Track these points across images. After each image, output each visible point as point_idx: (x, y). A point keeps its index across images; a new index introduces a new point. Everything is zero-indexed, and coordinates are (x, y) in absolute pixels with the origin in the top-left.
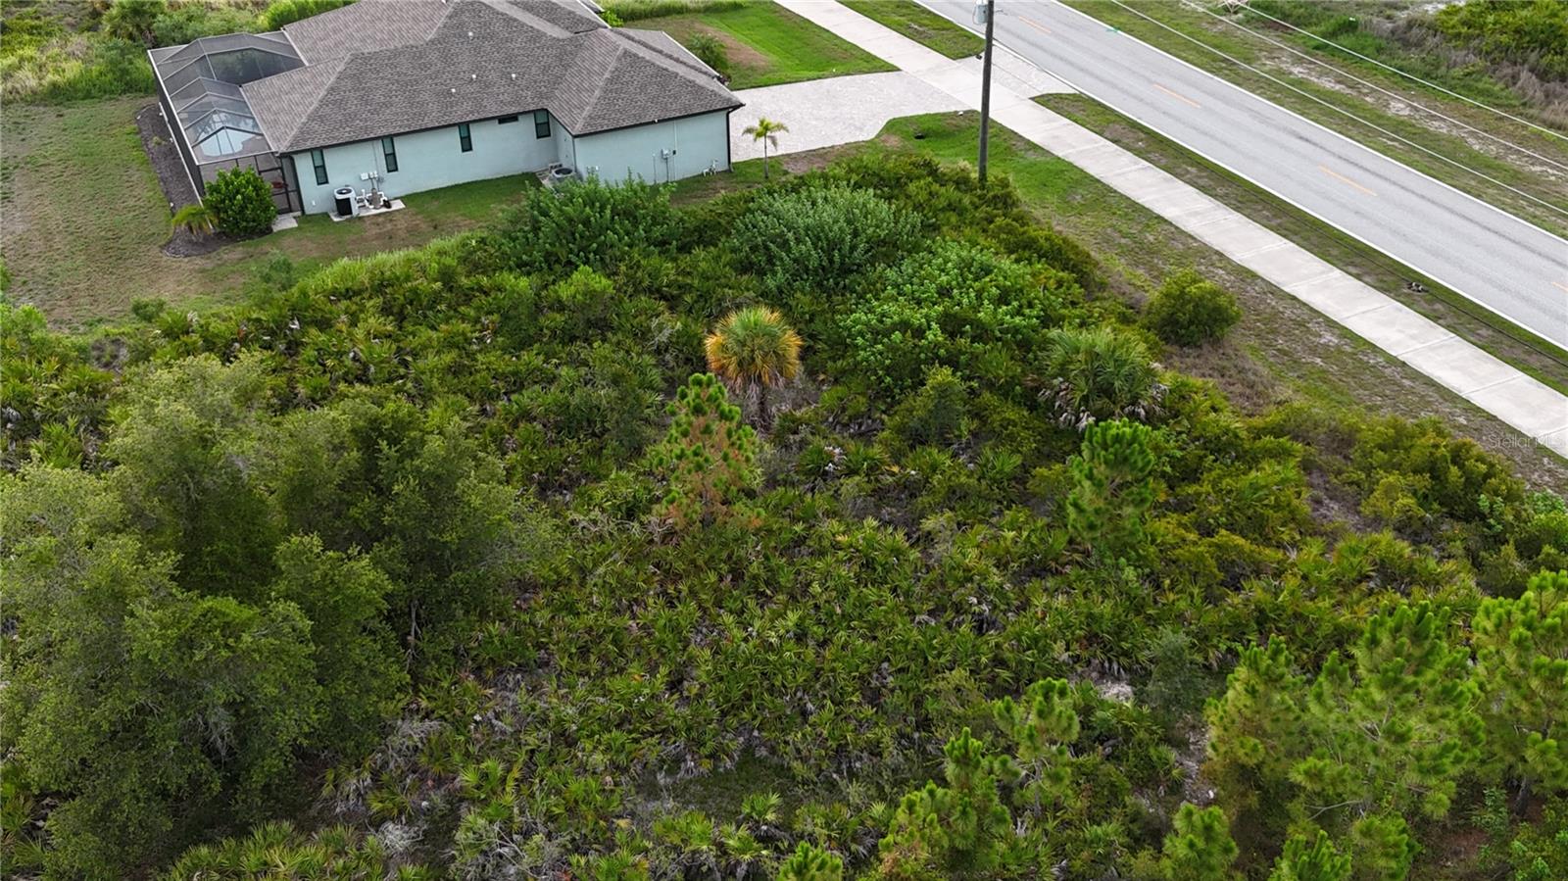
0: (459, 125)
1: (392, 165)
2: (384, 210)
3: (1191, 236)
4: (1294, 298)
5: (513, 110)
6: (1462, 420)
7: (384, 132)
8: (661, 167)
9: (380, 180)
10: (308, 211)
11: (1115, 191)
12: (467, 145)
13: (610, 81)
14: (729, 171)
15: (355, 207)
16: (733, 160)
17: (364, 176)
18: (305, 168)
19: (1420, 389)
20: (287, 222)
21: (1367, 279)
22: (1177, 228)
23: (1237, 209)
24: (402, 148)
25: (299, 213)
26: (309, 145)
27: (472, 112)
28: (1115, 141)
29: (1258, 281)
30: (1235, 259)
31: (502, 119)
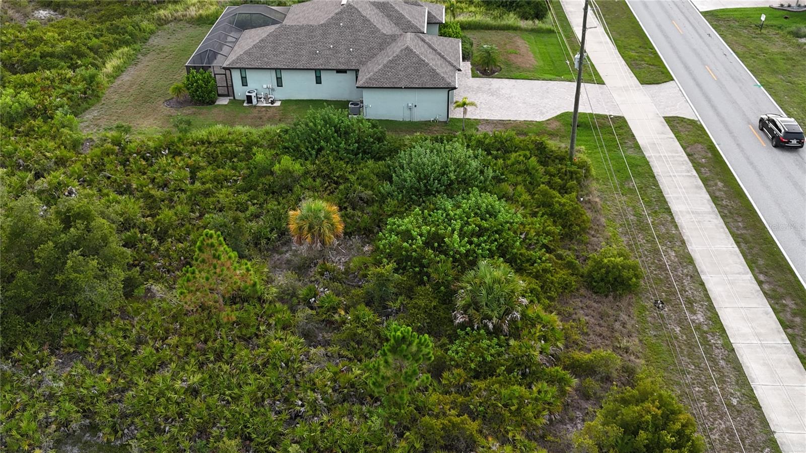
0: (316, 70)
1: (280, 83)
2: (270, 105)
3: (676, 227)
4: (702, 284)
5: (343, 67)
7: (275, 66)
8: (407, 112)
9: (273, 90)
10: (237, 98)
11: (658, 186)
12: (319, 81)
13: (391, 62)
14: (445, 122)
15: (254, 101)
16: (450, 116)
17: (265, 86)
18: (236, 77)
19: (727, 370)
20: (224, 101)
21: (766, 287)
23: (724, 217)
24: (285, 76)
25: (232, 98)
26: (238, 66)
27: (322, 65)
28: (689, 155)
29: (691, 267)
30: (689, 248)
31: (339, 71)
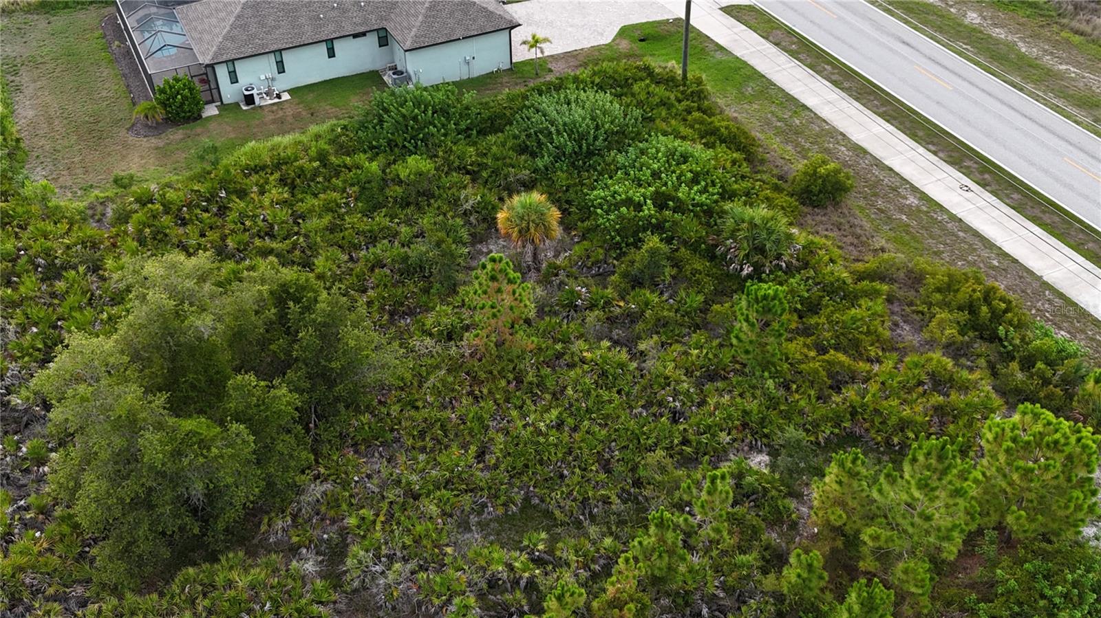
0: (326, 41)
1: (281, 69)
2: (277, 100)
3: (825, 121)
4: (891, 169)
5: (362, 29)
6: (995, 263)
7: (275, 47)
8: (465, 68)
9: (273, 79)
10: (225, 101)
11: (775, 85)
12: (331, 54)
13: (429, 9)
14: (511, 69)
15: (257, 99)
16: (514, 61)
17: (263, 77)
18: (222, 73)
19: (970, 239)
20: (211, 111)
21: (941, 155)
22: (815, 114)
23: (857, 99)
24: (288, 57)
25: (219, 104)
26: (224, 58)
27: (335, 32)
28: (777, 44)
29: (868, 156)
30: (853, 139)
31: (355, 36)
